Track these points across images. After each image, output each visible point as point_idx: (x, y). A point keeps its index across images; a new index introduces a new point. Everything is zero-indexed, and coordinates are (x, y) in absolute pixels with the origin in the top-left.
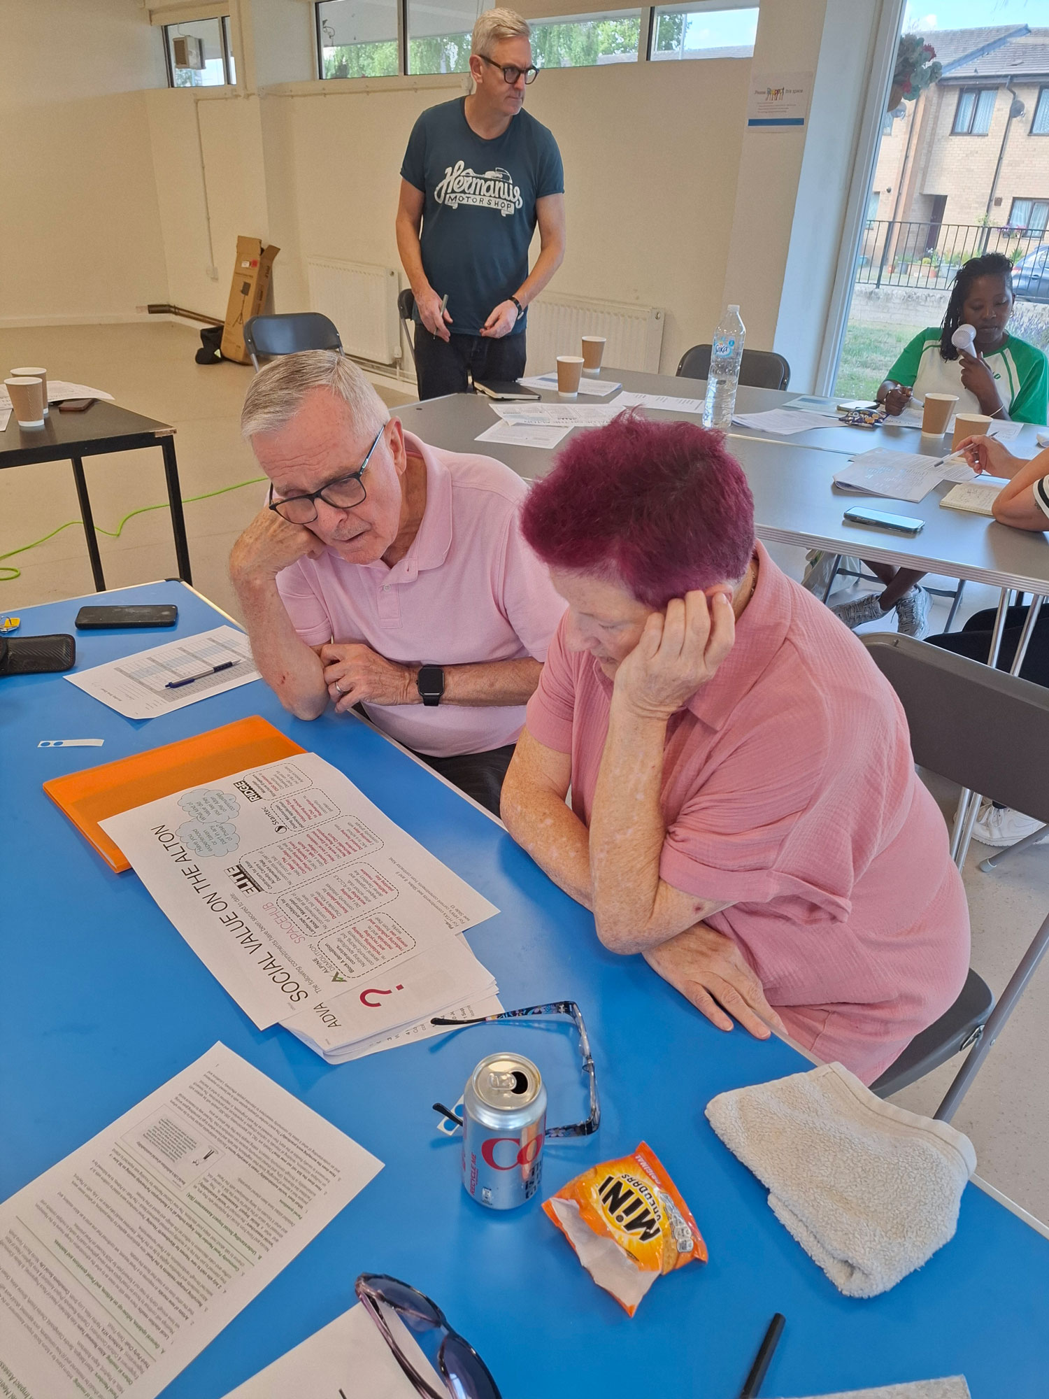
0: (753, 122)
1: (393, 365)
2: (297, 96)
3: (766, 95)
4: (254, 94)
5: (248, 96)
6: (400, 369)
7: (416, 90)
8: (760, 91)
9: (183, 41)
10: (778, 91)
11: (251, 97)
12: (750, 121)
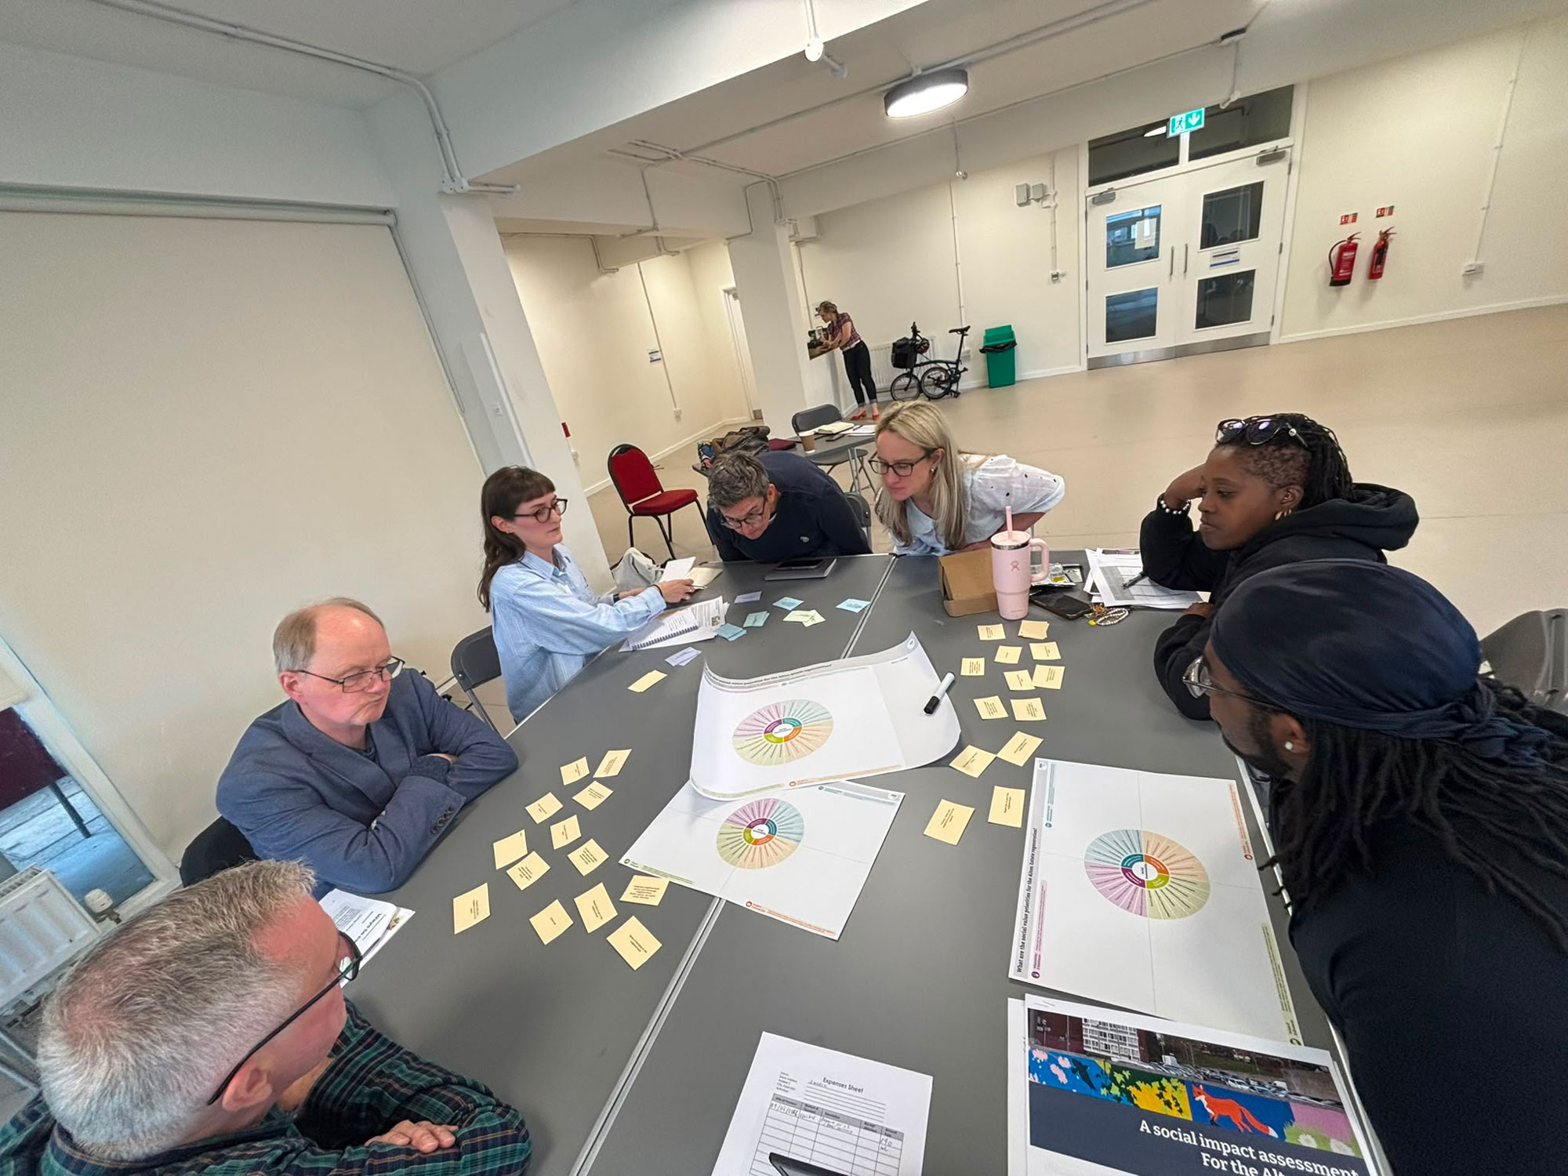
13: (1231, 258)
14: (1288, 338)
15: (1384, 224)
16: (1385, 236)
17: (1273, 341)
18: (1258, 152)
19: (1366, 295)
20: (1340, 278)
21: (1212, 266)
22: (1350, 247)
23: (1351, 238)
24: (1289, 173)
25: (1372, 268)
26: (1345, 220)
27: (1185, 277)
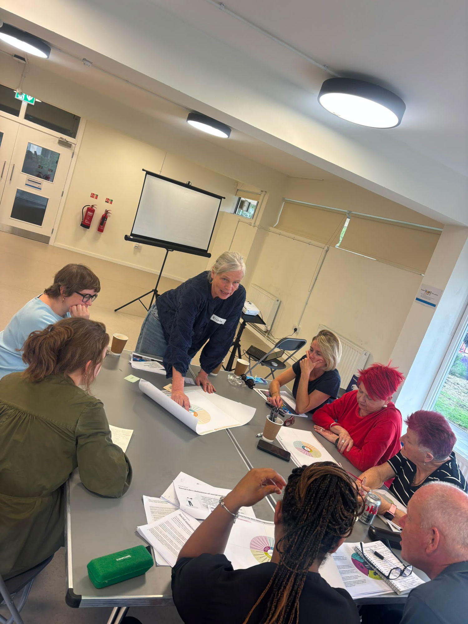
0: (417, 299)
1: (266, 332)
2: (271, 232)
3: (425, 292)
4: (256, 226)
5: (254, 226)
6: (268, 334)
7: (309, 244)
8: (423, 289)
9: (244, 202)
10: (429, 292)
11: (255, 227)
12: (417, 298)
13: (37, 185)
14: (59, 244)
15: (108, 206)
16: (107, 212)
17: (51, 242)
18: (59, 137)
19: (96, 239)
20: (86, 225)
21: (26, 184)
22: (91, 210)
23: (93, 206)
24: (72, 157)
25: (99, 227)
26: (93, 195)
27: (10, 182)
